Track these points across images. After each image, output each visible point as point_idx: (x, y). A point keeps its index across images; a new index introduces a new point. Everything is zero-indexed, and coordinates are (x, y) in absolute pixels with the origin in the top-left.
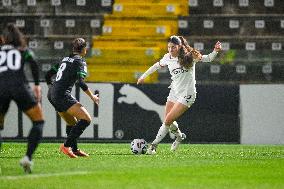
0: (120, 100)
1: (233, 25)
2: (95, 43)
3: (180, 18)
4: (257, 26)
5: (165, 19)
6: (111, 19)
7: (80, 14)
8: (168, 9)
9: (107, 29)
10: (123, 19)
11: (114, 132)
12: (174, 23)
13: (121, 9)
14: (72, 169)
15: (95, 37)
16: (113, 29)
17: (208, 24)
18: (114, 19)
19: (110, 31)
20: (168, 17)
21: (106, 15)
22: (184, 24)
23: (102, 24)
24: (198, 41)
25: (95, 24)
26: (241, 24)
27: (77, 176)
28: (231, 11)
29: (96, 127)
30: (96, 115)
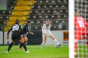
1: (40, 17)
3: (28, 15)
4: (46, 17)
5: (24, 16)
7: (4, 15)
8: (25, 14)
9: (10, 18)
10: (14, 16)
12: (26, 17)
13: (13, 14)
14: (3, 52)
15: (7, 21)
16: (12, 18)
17: (34, 17)
18: (12, 16)
20: (25, 16)
21: (10, 15)
22: (29, 17)
23: (9, 17)
24: (32, 21)
25: (7, 17)
26: (42, 17)
27: (4, 53)
28: (40, 14)
29: (8, 42)
30: (8, 39)
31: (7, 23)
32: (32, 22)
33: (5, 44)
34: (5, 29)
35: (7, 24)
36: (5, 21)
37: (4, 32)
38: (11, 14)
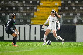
0: (42, 30)
2: (35, 14)
4: (80, 9)
5: (54, 7)
6: (39, 7)
7: (31, 6)
8: (55, 4)
9: (38, 10)
11: (40, 39)
12: (57, 8)
13: (42, 4)
14: (29, 49)
15: (35, 12)
16: (40, 10)
17: (67, 8)
18: (40, 7)
19: (39, 10)
21: (38, 6)
22: (60, 8)
23: (37, 8)
24: (64, 13)
25: (35, 8)
27: (30, 51)
28: (73, 5)
29: (35, 37)
30: (35, 34)
31: (34, 15)
32: (64, 15)
33: (31, 40)
34: (31, 23)
35: (34, 17)
36: (32, 13)
37: (30, 26)
38: (39, 4)
